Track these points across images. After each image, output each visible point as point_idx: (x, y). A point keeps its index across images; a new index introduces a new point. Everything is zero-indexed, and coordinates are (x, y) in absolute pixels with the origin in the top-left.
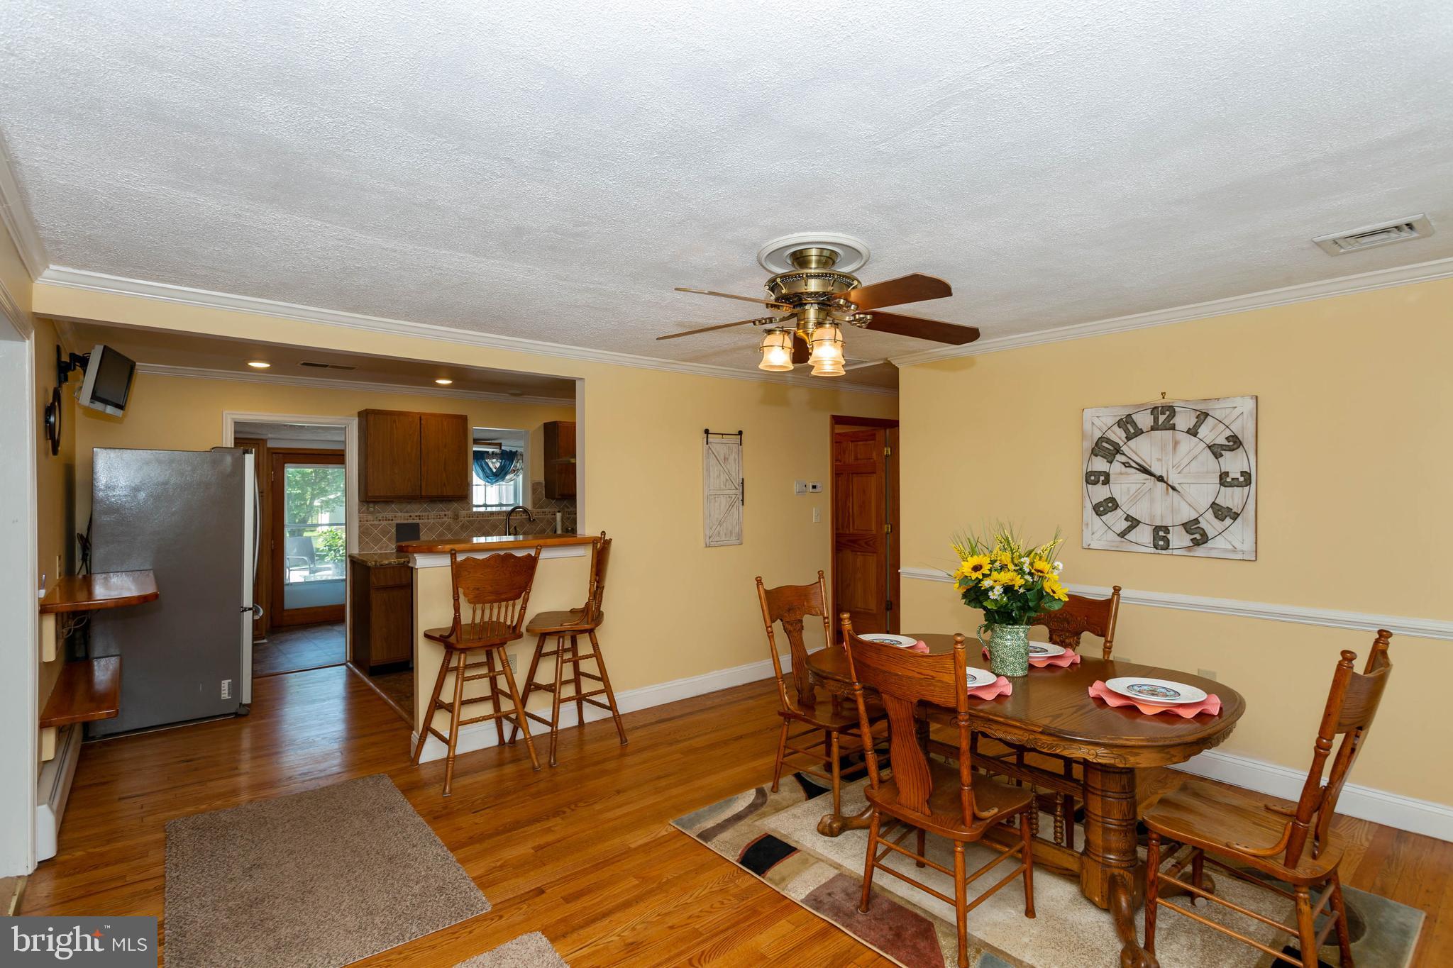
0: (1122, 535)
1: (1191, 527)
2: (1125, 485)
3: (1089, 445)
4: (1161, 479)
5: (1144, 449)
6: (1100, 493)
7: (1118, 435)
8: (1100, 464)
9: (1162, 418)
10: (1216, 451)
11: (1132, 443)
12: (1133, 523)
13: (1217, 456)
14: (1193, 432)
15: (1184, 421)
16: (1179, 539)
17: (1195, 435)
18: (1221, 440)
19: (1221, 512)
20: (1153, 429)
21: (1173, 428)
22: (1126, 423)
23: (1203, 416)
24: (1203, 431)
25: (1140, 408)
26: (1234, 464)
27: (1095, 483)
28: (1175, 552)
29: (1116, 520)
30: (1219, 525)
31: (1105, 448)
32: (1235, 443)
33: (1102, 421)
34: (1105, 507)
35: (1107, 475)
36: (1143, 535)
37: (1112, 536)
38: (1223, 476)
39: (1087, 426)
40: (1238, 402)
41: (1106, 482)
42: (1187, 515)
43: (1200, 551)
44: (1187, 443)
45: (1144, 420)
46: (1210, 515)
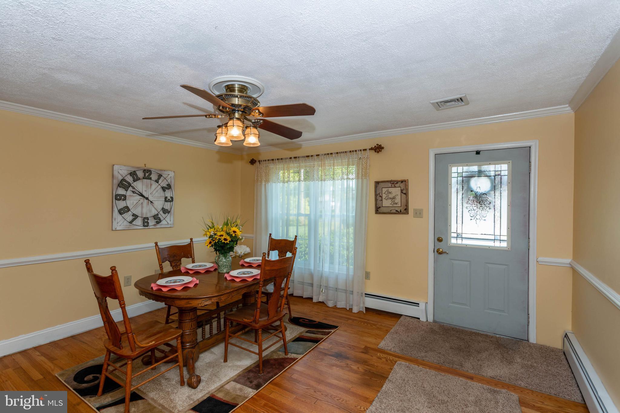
0: (131, 222)
1: (156, 217)
2: (132, 201)
3: (116, 182)
4: (147, 199)
5: (139, 186)
6: (121, 204)
7: (130, 179)
8: (121, 191)
9: (147, 174)
10: (164, 189)
11: (135, 183)
12: (135, 217)
13: (164, 191)
14: (157, 181)
15: (154, 177)
16: (152, 222)
17: (158, 182)
18: (165, 185)
19: (165, 211)
20: (144, 178)
21: (151, 179)
22: (133, 174)
23: (160, 176)
24: (160, 181)
25: (139, 168)
26: (168, 194)
27: (119, 200)
28: (151, 227)
29: (129, 216)
30: (164, 215)
31: (123, 184)
32: (169, 187)
33: (122, 172)
34: (123, 211)
35: (125, 196)
36: (139, 221)
37: (126, 223)
38: (166, 198)
39: (116, 173)
40: (170, 173)
41: (125, 199)
42: (154, 212)
43: (158, 226)
44: (155, 185)
45: (140, 174)
46: (161, 213)
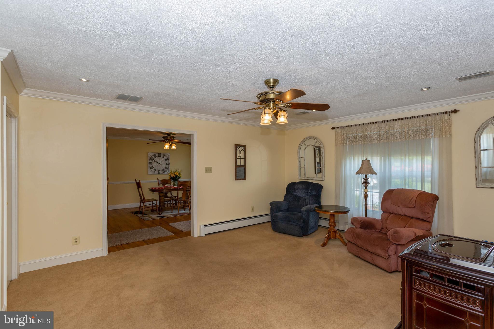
0: (154, 172)
1: (163, 170)
2: (154, 164)
3: (149, 158)
4: (160, 164)
5: (156, 159)
6: (151, 166)
7: (153, 157)
8: (151, 161)
9: (159, 155)
10: (166, 160)
11: (155, 158)
12: (156, 170)
13: (166, 161)
14: (163, 157)
15: (162, 156)
16: (161, 172)
17: (163, 158)
18: (166, 159)
19: (166, 168)
20: (158, 156)
21: (161, 156)
22: (155, 155)
23: (164, 155)
24: (164, 157)
25: (157, 153)
26: (167, 162)
27: (150, 164)
28: (161, 174)
29: (153, 170)
30: (166, 170)
31: (152, 159)
32: (168, 159)
33: (151, 155)
34: (151, 168)
35: (152, 163)
36: (157, 172)
37: (152, 172)
38: (167, 163)
39: (149, 155)
40: (168, 154)
41: (152, 164)
42: (162, 169)
43: (164, 174)
44: (162, 159)
45: (157, 155)
46: (165, 169)
